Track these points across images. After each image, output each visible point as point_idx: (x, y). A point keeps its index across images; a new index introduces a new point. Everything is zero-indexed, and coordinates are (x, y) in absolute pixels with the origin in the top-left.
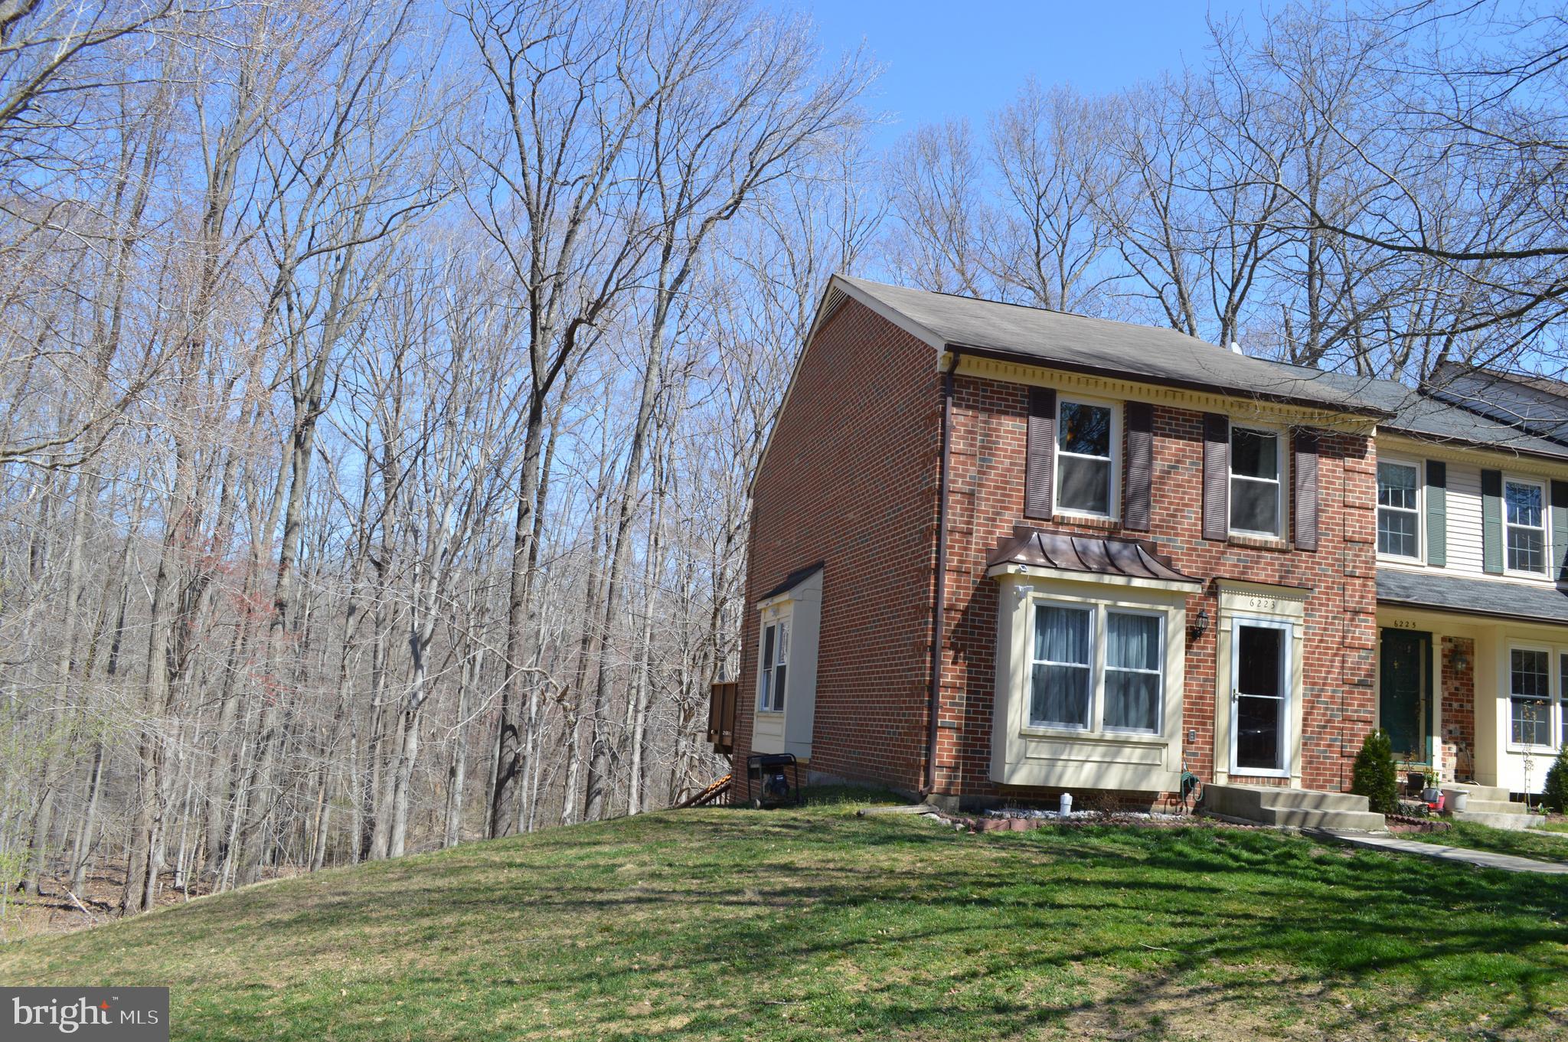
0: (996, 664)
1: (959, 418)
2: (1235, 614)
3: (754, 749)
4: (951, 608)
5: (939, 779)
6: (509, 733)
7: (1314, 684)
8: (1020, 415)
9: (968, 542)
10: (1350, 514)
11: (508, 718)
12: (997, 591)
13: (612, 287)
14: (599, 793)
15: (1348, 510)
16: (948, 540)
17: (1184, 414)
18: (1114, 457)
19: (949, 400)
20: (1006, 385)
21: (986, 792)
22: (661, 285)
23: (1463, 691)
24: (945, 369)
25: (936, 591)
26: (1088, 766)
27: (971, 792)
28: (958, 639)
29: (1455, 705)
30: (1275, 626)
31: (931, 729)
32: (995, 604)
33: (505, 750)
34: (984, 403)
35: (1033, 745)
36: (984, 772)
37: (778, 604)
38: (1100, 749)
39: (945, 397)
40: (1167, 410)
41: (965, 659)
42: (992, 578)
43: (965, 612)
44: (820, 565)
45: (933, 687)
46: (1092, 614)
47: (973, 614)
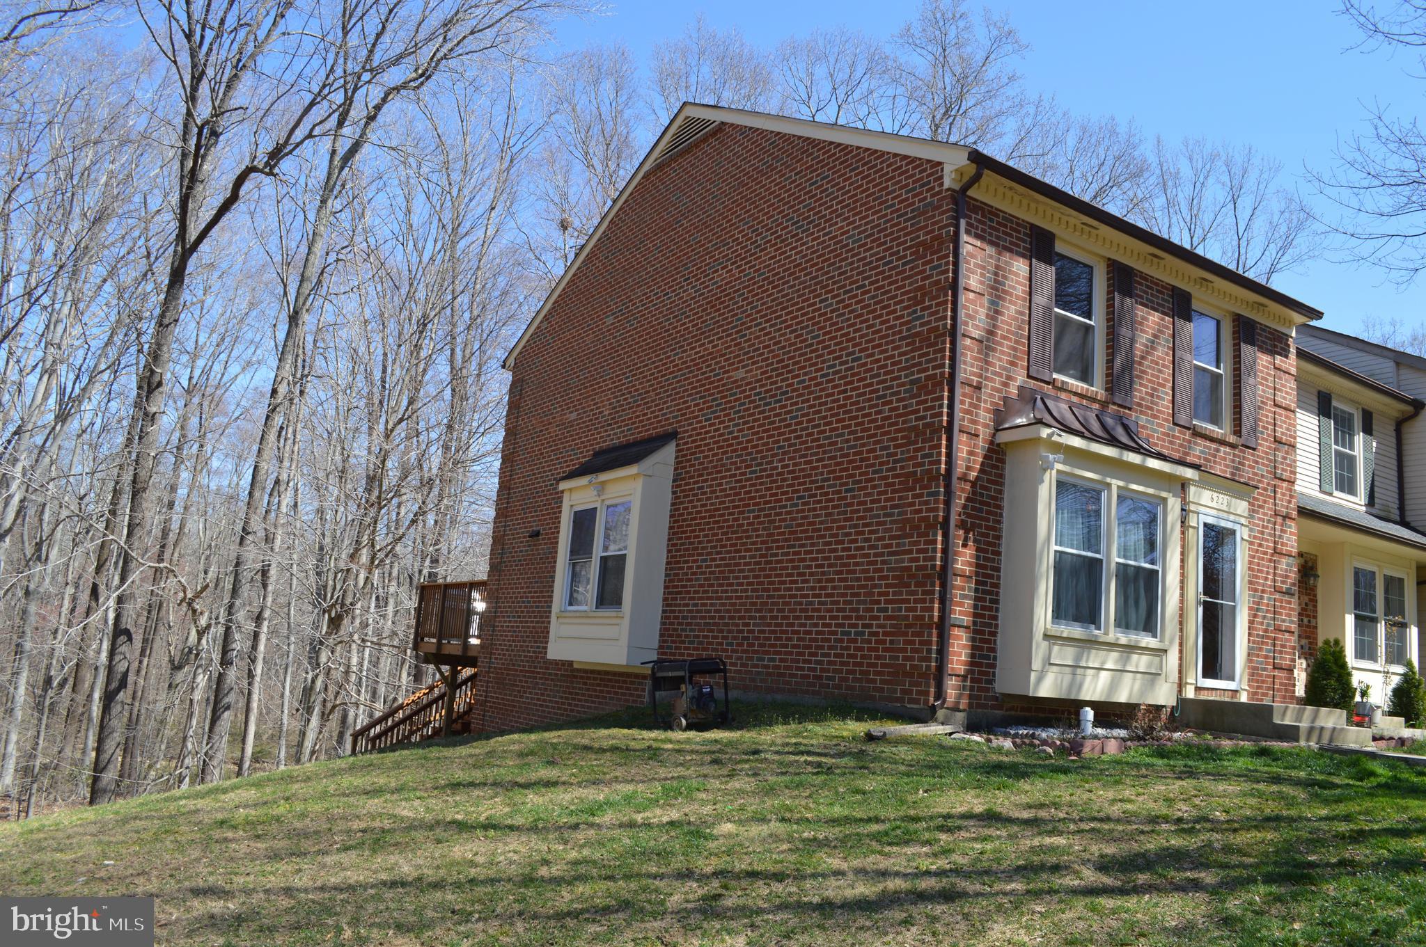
0: (1003, 549)
1: (970, 246)
2: (1201, 509)
3: (550, 656)
4: (964, 478)
5: (952, 688)
6: (123, 638)
7: (1256, 590)
8: (1024, 256)
9: (979, 399)
10: (1281, 415)
11: (124, 620)
12: (1003, 461)
13: (299, 134)
14: (228, 708)
15: (1278, 410)
16: (959, 390)
17: (1157, 284)
18: (1097, 321)
19: (963, 223)
20: (1010, 218)
21: (993, 707)
22: (334, 152)
23: (1310, 607)
24: (957, 187)
25: (949, 455)
26: (1104, 674)
27: (979, 706)
28: (969, 516)
29: (1306, 620)
30: (1230, 525)
31: (943, 627)
32: (1001, 476)
33: (117, 658)
34: (991, 235)
35: (1056, 648)
36: (991, 682)
37: (604, 483)
38: (1114, 655)
39: (957, 219)
40: (1145, 277)
41: (975, 541)
42: (998, 445)
43: (974, 484)
44: (671, 436)
45: (944, 573)
46: (1104, 495)
47: (982, 487)
